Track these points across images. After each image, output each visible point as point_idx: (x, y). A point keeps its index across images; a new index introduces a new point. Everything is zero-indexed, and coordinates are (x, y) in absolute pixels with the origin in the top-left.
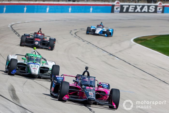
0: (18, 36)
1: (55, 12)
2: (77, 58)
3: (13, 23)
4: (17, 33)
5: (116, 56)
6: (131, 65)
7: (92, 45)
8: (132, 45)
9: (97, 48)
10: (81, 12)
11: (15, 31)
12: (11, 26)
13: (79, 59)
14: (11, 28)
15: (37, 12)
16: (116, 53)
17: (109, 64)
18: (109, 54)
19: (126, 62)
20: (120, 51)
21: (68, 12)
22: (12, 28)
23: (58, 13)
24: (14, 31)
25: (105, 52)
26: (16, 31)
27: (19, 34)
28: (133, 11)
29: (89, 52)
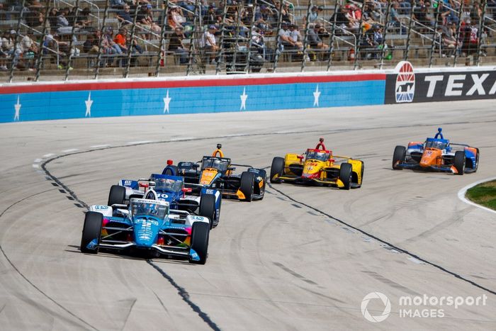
0: (70, 198)
1: (193, 109)
2: (277, 264)
3: (49, 155)
4: (64, 187)
5: (409, 252)
6: (461, 278)
7: (328, 218)
8: (461, 211)
9: (346, 226)
10: (282, 105)
11: (56, 183)
12: (43, 166)
13: (286, 270)
14: (44, 172)
15: (131, 112)
16: (410, 240)
17: (387, 281)
18: (387, 246)
19: (444, 270)
20: (421, 235)
21: (236, 107)
22: (48, 173)
23: (204, 112)
24: (54, 182)
25: (372, 240)
26: (61, 181)
27: (71, 193)
28: (459, 93)
29: (317, 241)
